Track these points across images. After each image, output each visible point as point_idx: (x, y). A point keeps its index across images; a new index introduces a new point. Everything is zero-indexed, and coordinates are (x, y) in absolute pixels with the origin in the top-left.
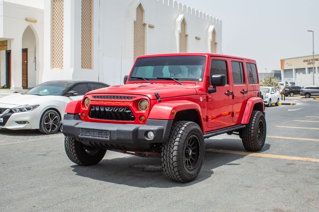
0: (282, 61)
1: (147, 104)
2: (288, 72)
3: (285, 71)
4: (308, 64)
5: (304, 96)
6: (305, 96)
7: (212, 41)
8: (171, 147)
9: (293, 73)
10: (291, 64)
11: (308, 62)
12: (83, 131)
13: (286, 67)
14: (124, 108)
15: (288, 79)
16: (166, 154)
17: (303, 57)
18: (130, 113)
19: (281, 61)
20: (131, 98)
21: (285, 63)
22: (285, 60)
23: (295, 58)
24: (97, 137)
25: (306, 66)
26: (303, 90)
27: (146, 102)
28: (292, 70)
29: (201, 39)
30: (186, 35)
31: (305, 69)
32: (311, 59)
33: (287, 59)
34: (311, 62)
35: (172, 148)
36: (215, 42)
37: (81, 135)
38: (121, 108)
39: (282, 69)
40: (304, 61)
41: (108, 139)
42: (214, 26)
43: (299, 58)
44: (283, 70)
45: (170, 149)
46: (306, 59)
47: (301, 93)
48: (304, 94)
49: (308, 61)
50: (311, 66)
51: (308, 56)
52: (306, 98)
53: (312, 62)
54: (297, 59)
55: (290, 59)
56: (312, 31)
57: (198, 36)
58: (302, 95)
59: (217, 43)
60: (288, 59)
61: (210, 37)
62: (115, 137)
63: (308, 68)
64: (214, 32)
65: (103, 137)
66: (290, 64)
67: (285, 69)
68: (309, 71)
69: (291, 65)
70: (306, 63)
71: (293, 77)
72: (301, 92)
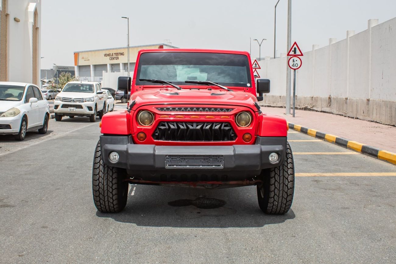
0: (76, 55)
1: (249, 117)
2: (84, 70)
3: (80, 67)
4: (111, 59)
5: (120, 101)
6: (122, 101)
7: (33, 24)
8: (284, 171)
9: (90, 71)
10: (88, 58)
11: (111, 57)
12: (173, 160)
13: (81, 63)
14: (220, 124)
15: (85, 78)
16: (278, 181)
17: (104, 50)
18: (229, 130)
19: (74, 54)
20: (228, 110)
21: (80, 56)
22: (80, 53)
23: (93, 51)
24: (201, 166)
25: (107, 61)
26: (118, 93)
27: (248, 115)
28: (89, 66)
29: (20, 21)
30: (7, 14)
31: (106, 65)
32: (115, 54)
33: (82, 52)
34: (114, 56)
35: (286, 172)
36: (37, 26)
37: (170, 165)
38: (216, 124)
39: (75, 65)
40: (106, 55)
41: (222, 167)
42: (36, 5)
43: (98, 50)
44: (77, 66)
45: (283, 174)
46: (107, 53)
47: (116, 97)
48: (120, 99)
49: (110, 55)
50: (115, 62)
51: (111, 49)
52: (122, 103)
53: (116, 56)
54: (96, 52)
55: (87, 51)
56: (126, 18)
57: (18, 17)
58: (117, 99)
59: (38, 28)
60: (85, 52)
61: (31, 20)
62: (232, 164)
63: (110, 64)
64: (36, 13)
65: (212, 165)
66: (86, 58)
67: (79, 65)
68: (112, 68)
69: (89, 60)
70: (108, 57)
71: (90, 76)
72: (116, 95)
